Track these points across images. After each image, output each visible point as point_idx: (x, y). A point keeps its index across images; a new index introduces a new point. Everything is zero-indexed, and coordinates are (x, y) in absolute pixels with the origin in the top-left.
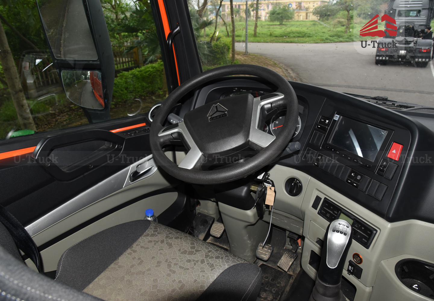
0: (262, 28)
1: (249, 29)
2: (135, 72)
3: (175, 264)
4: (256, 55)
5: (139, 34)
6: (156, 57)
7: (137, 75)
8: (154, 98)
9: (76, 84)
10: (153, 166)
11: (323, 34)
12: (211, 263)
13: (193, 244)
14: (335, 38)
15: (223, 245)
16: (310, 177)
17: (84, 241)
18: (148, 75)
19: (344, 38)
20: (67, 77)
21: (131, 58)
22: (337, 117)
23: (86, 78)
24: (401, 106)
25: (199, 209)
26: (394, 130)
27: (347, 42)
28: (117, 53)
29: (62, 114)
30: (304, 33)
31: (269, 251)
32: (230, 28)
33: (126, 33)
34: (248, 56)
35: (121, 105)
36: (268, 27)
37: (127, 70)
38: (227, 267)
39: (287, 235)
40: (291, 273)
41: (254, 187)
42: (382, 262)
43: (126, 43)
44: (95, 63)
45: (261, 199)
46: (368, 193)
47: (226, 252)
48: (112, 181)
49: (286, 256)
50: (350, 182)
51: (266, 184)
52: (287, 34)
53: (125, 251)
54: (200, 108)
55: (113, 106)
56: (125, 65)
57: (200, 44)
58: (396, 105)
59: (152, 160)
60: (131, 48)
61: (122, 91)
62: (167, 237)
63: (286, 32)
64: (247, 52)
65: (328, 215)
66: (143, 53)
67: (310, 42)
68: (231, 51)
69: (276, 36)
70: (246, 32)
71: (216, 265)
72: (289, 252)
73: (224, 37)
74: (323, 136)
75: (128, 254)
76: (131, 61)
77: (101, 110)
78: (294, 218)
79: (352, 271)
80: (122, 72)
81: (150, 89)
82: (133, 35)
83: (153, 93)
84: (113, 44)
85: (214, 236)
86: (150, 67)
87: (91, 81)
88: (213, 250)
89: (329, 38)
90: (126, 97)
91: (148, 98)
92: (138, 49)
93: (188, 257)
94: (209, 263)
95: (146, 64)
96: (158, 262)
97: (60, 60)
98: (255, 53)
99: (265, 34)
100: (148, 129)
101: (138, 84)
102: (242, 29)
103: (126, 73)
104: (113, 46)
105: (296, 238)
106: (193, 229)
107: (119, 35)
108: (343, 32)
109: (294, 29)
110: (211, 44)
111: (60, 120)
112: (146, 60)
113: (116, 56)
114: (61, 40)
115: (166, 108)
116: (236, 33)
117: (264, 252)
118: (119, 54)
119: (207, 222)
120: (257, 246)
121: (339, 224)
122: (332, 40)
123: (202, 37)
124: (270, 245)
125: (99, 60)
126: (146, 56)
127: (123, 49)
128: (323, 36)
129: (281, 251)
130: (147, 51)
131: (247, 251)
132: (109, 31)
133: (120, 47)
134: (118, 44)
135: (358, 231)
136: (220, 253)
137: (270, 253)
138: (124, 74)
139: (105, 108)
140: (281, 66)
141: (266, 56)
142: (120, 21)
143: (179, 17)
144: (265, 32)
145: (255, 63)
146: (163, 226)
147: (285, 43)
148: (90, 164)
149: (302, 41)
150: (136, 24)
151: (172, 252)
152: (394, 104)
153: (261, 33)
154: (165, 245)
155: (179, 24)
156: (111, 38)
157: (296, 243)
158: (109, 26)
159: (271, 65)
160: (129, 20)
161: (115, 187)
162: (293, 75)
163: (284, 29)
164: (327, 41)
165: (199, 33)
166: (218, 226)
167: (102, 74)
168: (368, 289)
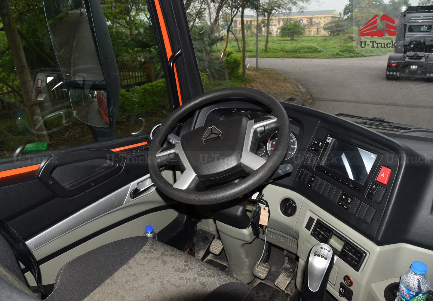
0: (273, 44)
1: (260, 45)
2: (147, 87)
3: (168, 281)
4: (266, 70)
5: (152, 49)
7: (149, 89)
8: (165, 112)
9: (83, 103)
11: (333, 49)
12: (203, 282)
13: (187, 262)
14: (346, 54)
15: (223, 262)
16: (304, 198)
17: (82, 255)
18: (159, 90)
19: (354, 53)
20: (75, 96)
21: (144, 72)
22: (329, 140)
23: (93, 97)
24: (397, 128)
25: (200, 226)
26: (383, 154)
28: (130, 67)
29: (75, 127)
30: (314, 48)
31: (267, 269)
32: (241, 43)
33: (140, 49)
34: (258, 72)
36: (279, 42)
37: (139, 84)
38: (218, 285)
41: (249, 207)
43: (139, 58)
44: (101, 83)
45: (255, 218)
46: (357, 216)
47: (219, 271)
48: (113, 198)
50: (341, 204)
51: (261, 204)
52: (298, 49)
53: (121, 267)
54: (198, 130)
56: (137, 79)
58: (392, 126)
59: (150, 179)
60: (144, 63)
61: (134, 105)
62: (162, 254)
64: (257, 68)
65: (320, 237)
66: (155, 68)
67: (320, 58)
68: (241, 66)
69: (287, 52)
70: (257, 48)
71: (208, 284)
72: (286, 271)
73: (236, 53)
74: (316, 158)
75: (124, 270)
76: (143, 76)
77: (105, 128)
78: (290, 238)
80: (134, 86)
81: (161, 103)
82: (146, 50)
84: (126, 59)
85: (213, 253)
87: (97, 100)
88: (206, 268)
89: (340, 53)
91: (159, 112)
92: (151, 64)
93: (181, 275)
94: (201, 282)
95: (159, 79)
96: (152, 279)
97: (68, 81)
99: (276, 49)
100: (149, 148)
101: (150, 98)
102: (253, 45)
103: (138, 88)
104: (127, 61)
105: (294, 257)
107: (133, 51)
109: (305, 44)
111: (73, 133)
112: (158, 75)
113: (129, 71)
114: (71, 60)
115: (165, 128)
116: (247, 48)
117: (261, 271)
118: (132, 69)
119: (207, 238)
120: (254, 264)
121: (321, 248)
123: (214, 52)
124: (268, 264)
125: (104, 81)
126: (158, 71)
127: (137, 64)
128: (333, 52)
129: (280, 270)
130: (159, 66)
131: (245, 269)
132: (123, 46)
133: (133, 62)
134: (131, 59)
135: (349, 253)
136: (213, 271)
137: (267, 272)
138: (136, 89)
139: (110, 126)
140: (292, 82)
141: (276, 72)
142: (134, 36)
143: (180, 41)
144: (276, 48)
145: (266, 78)
146: (160, 244)
147: (295, 58)
148: (91, 181)
149: (313, 57)
150: (149, 40)
151: (166, 269)
152: (391, 126)
153: (272, 49)
154: (160, 262)
155: (180, 47)
156: (125, 53)
157: (294, 262)
158: (123, 42)
159: (281, 80)
160: (142, 35)
161: (115, 204)
162: (303, 90)
163: (294, 44)
164: (338, 56)
165: (211, 48)
166: (217, 243)
167: (108, 95)
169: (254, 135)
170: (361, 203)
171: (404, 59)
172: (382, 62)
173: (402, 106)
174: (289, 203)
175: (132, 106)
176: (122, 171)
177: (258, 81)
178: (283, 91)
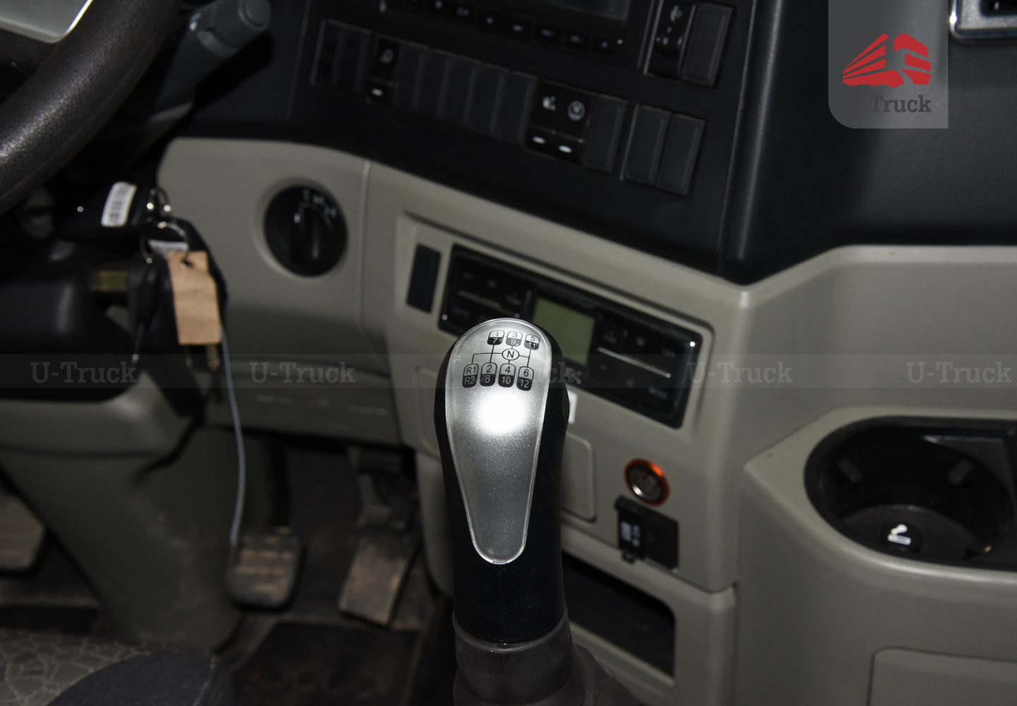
16: (369, 163)
31: (287, 556)
39: (355, 462)
40: (410, 623)
41: (108, 277)
42: (749, 467)
46: (627, 175)
49: (369, 555)
50: (541, 141)
51: (160, 244)
72: (378, 536)
79: (636, 543)
121: (491, 342)
124: (288, 531)
137: (293, 564)
168: (720, 602)
170: (630, 109)
174: (307, 210)
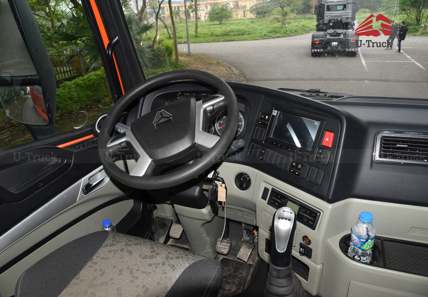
0: (202, 28)
1: (190, 30)
2: (79, 81)
3: (136, 270)
4: (199, 55)
5: (78, 42)
6: (98, 64)
7: (81, 84)
8: (100, 106)
9: (15, 101)
10: (105, 176)
11: (261, 31)
12: (172, 264)
13: (153, 248)
14: (273, 34)
15: (184, 245)
16: (257, 170)
18: (92, 83)
19: (281, 33)
20: (4, 93)
21: (72, 66)
22: (275, 113)
23: (26, 94)
24: (332, 97)
25: (156, 213)
26: (325, 120)
27: (284, 37)
28: (57, 62)
30: (243, 30)
31: (228, 244)
32: (171, 30)
33: (65, 42)
34: (191, 57)
35: (66, 116)
36: (209, 27)
37: (69, 79)
38: (187, 265)
39: (243, 227)
40: (251, 263)
41: (206, 186)
42: (328, 240)
43: (66, 51)
44: (34, 77)
45: (213, 196)
46: (309, 180)
47: (185, 251)
48: (65, 197)
49: (244, 247)
50: (292, 171)
51: (217, 182)
52: (227, 33)
53: (85, 264)
54: (146, 116)
55: (58, 118)
56: (66, 74)
57: (143, 48)
58: (328, 96)
59: (103, 171)
60: (72, 56)
61: (66, 101)
62: (126, 245)
63: (226, 31)
64: (190, 53)
65: (277, 204)
66: (84, 61)
68: (174, 53)
69: (217, 36)
70: (188, 34)
71: (177, 265)
72: (246, 243)
73: (166, 40)
74: (264, 131)
75: (89, 267)
76: (73, 70)
77: (45, 125)
78: (247, 211)
79: (303, 252)
80: (64, 81)
81: (95, 97)
82: (72, 43)
83: (99, 101)
84: (51, 54)
85: (174, 237)
86: (93, 74)
87: (31, 96)
88: (173, 251)
89: (267, 34)
90: (71, 107)
91: (94, 106)
92: (79, 57)
93: (149, 261)
94: (170, 264)
95: (89, 72)
96: (120, 271)
98: (198, 54)
99: (206, 34)
100: (97, 140)
101: (83, 93)
102: (183, 31)
103: (68, 83)
104: (52, 56)
105: (252, 229)
106: (152, 233)
107: (57, 44)
108: (279, 28)
109: (233, 27)
110: (154, 48)
112: (89, 68)
113: (56, 66)
115: (112, 118)
116: (177, 35)
117: (223, 247)
118: (59, 64)
119: (165, 225)
120: (216, 242)
121: (284, 211)
122: (270, 36)
123: (143, 40)
124: (228, 239)
125: (38, 75)
126: (88, 64)
127: (63, 58)
128: (261, 33)
129: (240, 243)
130: (88, 58)
131: (207, 247)
132: (46, 40)
133: (59, 56)
134: (57, 53)
135: (305, 215)
136: (180, 253)
137: (229, 246)
138: (67, 84)
139: (49, 124)
140: (225, 65)
141: (209, 56)
142: (57, 28)
143: (116, 27)
144: (206, 32)
145: (199, 63)
146: (122, 235)
147: (226, 41)
148: (40, 182)
149: (242, 39)
150: (74, 32)
151: (133, 259)
152: (326, 95)
153: (202, 33)
154: (125, 253)
155: (117, 33)
156: (49, 48)
157: (252, 234)
158: (46, 35)
159: (214, 64)
160: (66, 27)
161: (68, 202)
162: (236, 72)
163: (224, 28)
164: (266, 37)
165: (141, 37)
166: (176, 227)
167: (42, 89)
168: (319, 267)
169: (204, 116)
170: (310, 167)
171: (325, 36)
172: (306, 40)
173: (328, 80)
174: (244, 178)
175: (65, 102)
176: (71, 167)
177: (192, 66)
178: (217, 74)
